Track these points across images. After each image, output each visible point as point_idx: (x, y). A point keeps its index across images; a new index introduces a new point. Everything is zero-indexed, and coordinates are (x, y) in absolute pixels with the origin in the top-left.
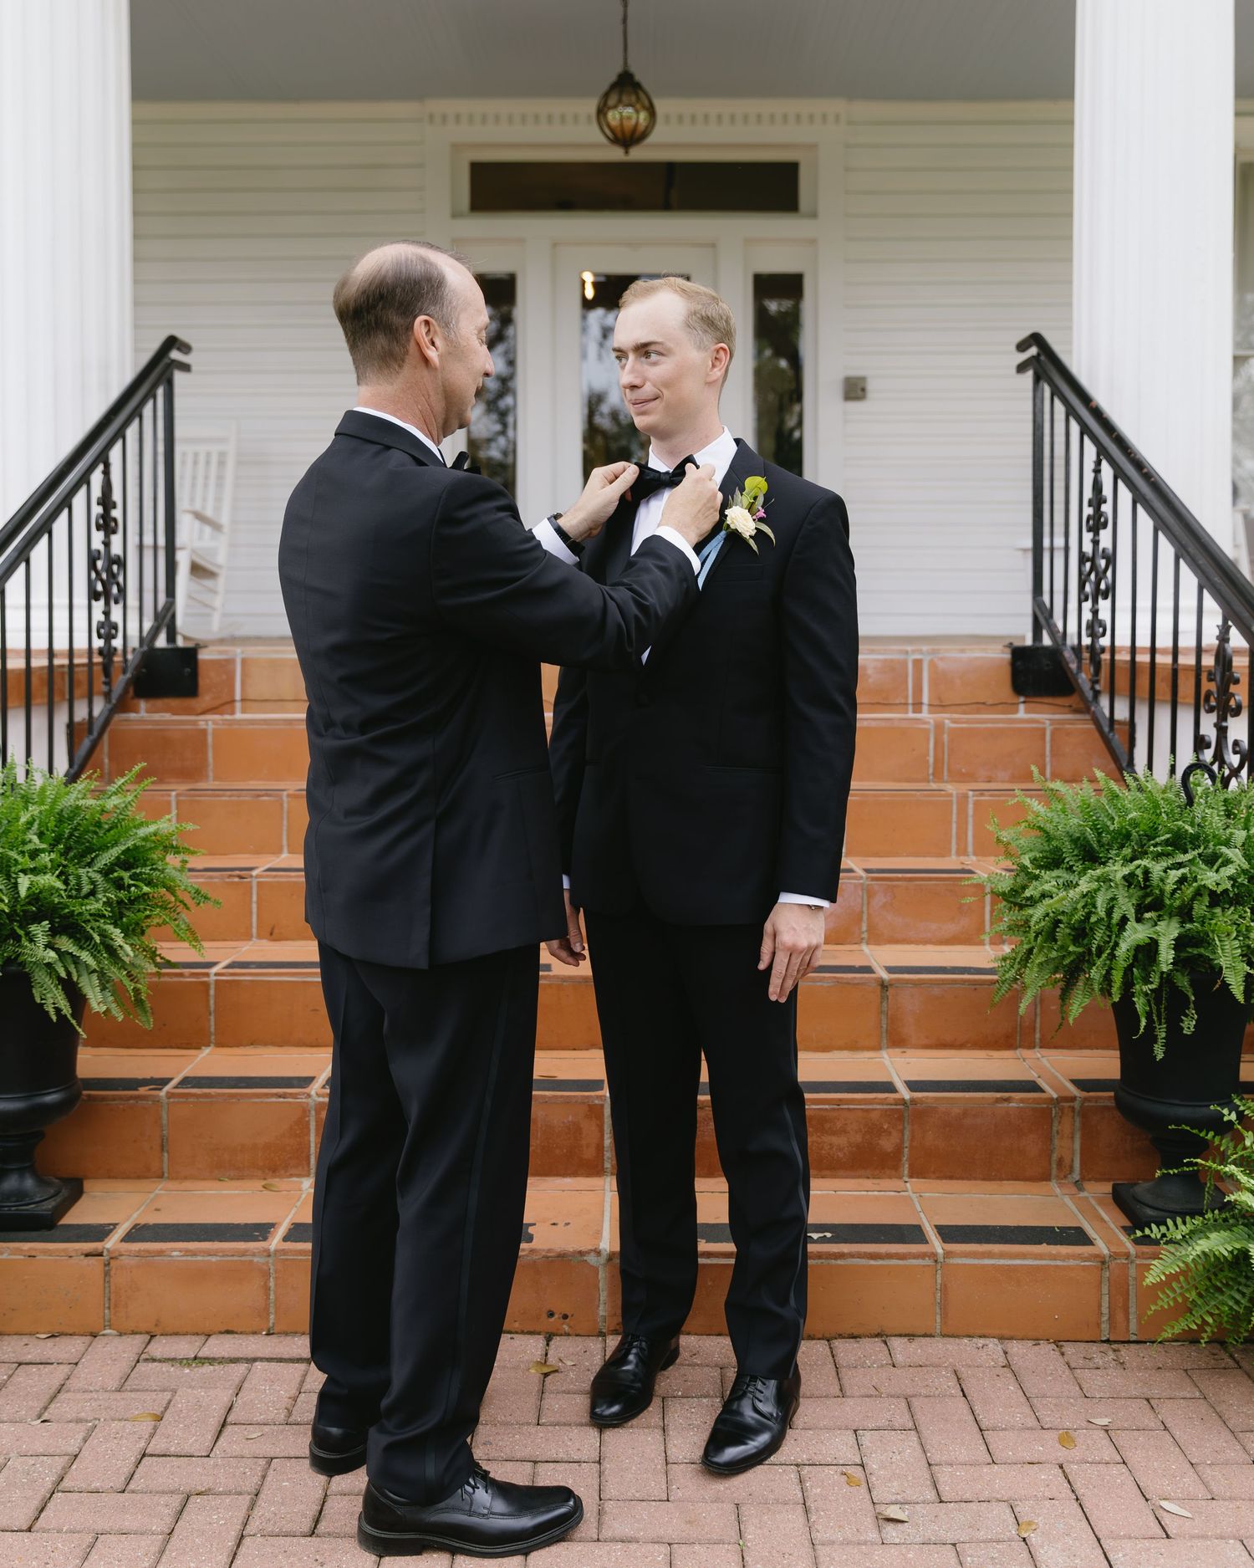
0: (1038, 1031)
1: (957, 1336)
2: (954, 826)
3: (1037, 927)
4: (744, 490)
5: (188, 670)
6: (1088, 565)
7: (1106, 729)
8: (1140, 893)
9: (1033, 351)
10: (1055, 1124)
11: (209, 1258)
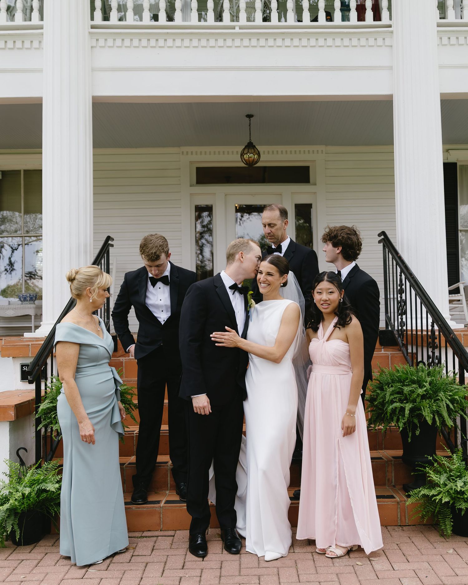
0: (383, 444)
6: (399, 304)
7: (406, 355)
9: (383, 237)
10: (387, 468)
11: (143, 509)
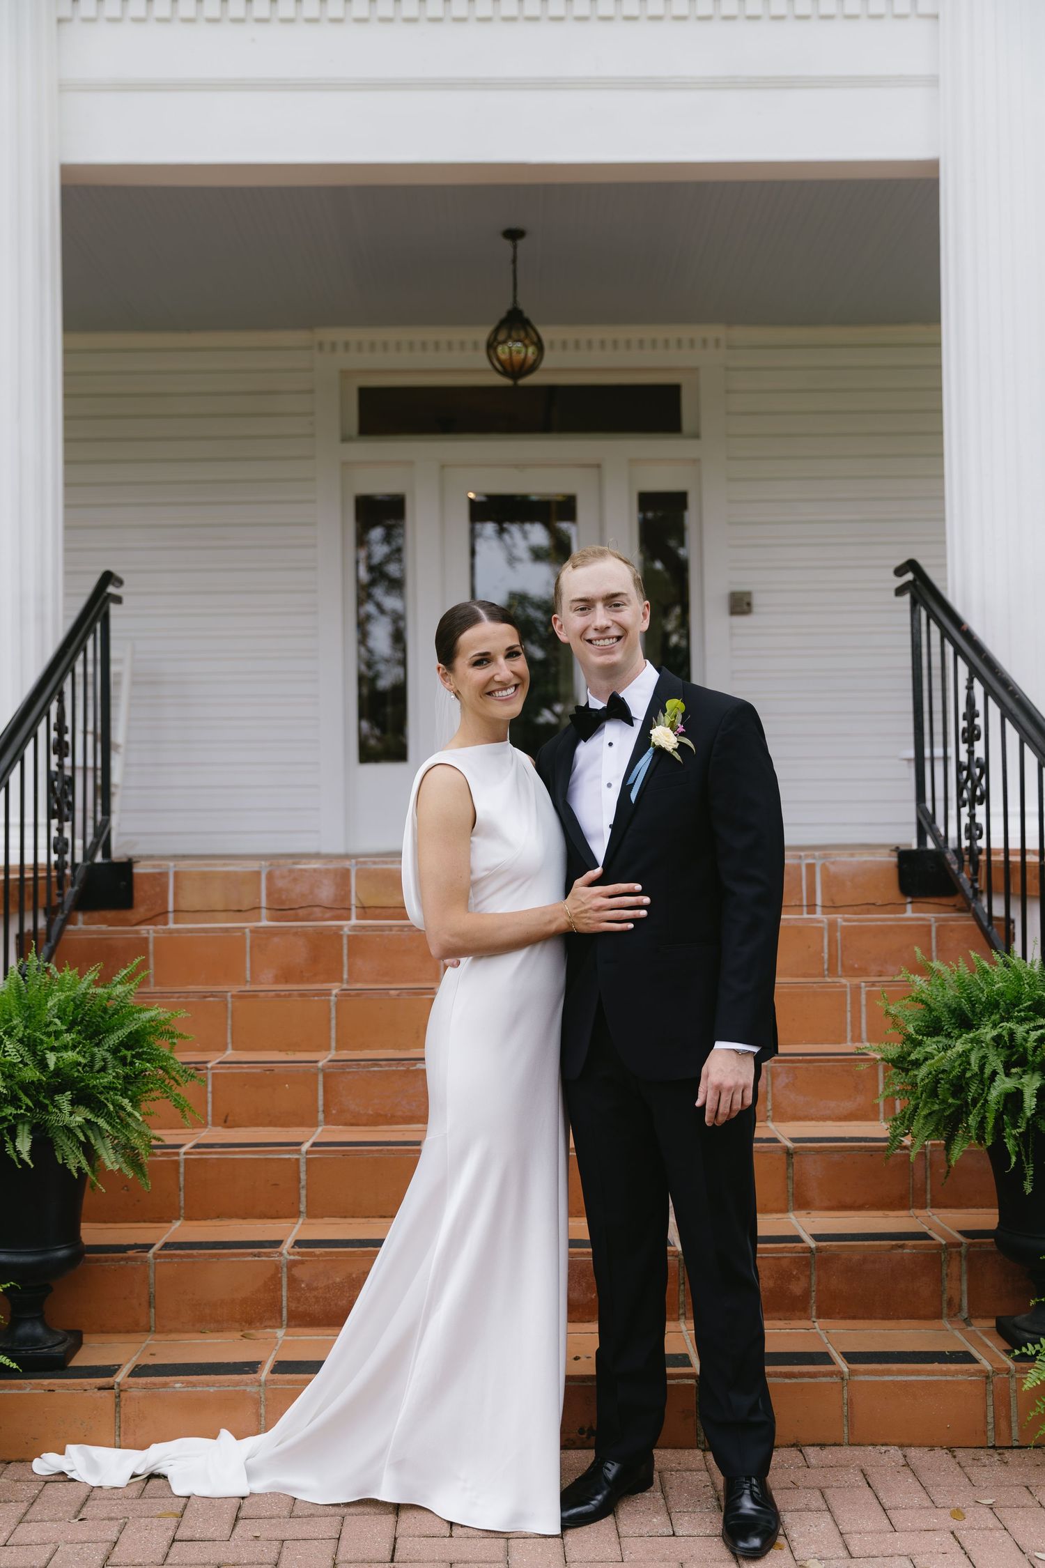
0: (928, 1192)
1: (863, 1445)
2: (849, 1015)
3: (922, 1084)
4: (666, 711)
5: (124, 883)
6: (965, 773)
7: (986, 924)
8: (1008, 1052)
9: (909, 576)
10: (945, 1267)
11: (207, 1389)
